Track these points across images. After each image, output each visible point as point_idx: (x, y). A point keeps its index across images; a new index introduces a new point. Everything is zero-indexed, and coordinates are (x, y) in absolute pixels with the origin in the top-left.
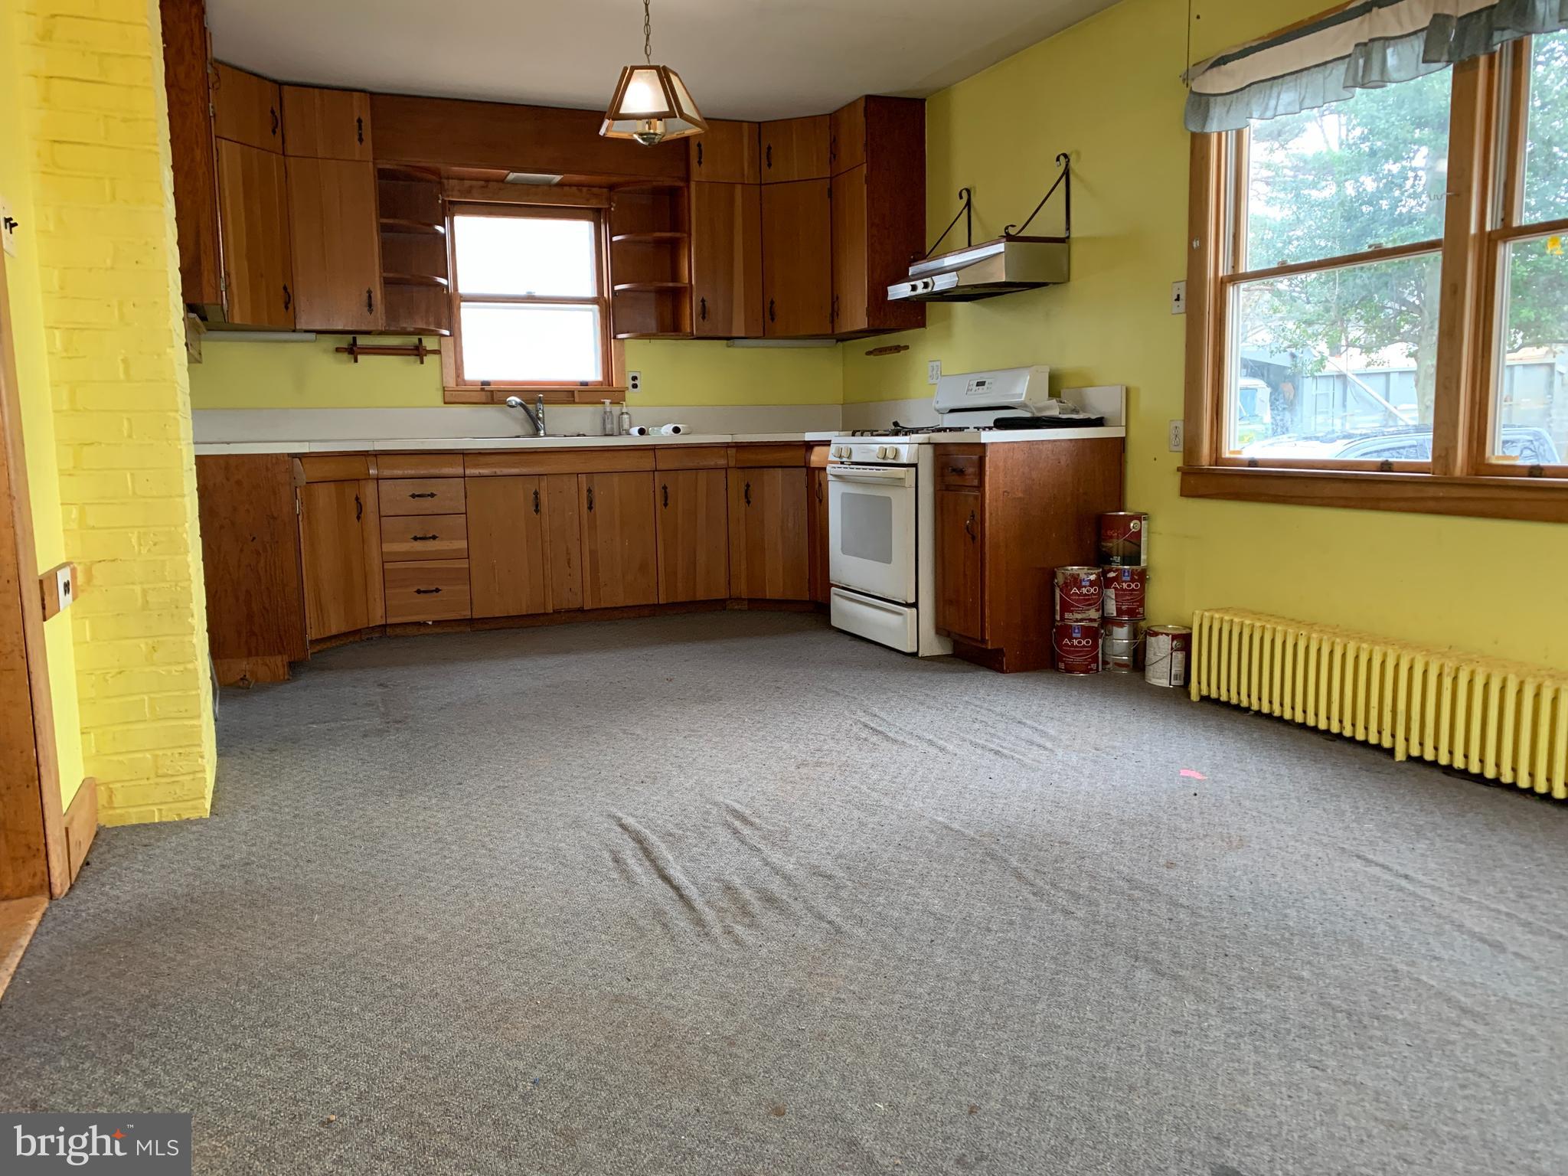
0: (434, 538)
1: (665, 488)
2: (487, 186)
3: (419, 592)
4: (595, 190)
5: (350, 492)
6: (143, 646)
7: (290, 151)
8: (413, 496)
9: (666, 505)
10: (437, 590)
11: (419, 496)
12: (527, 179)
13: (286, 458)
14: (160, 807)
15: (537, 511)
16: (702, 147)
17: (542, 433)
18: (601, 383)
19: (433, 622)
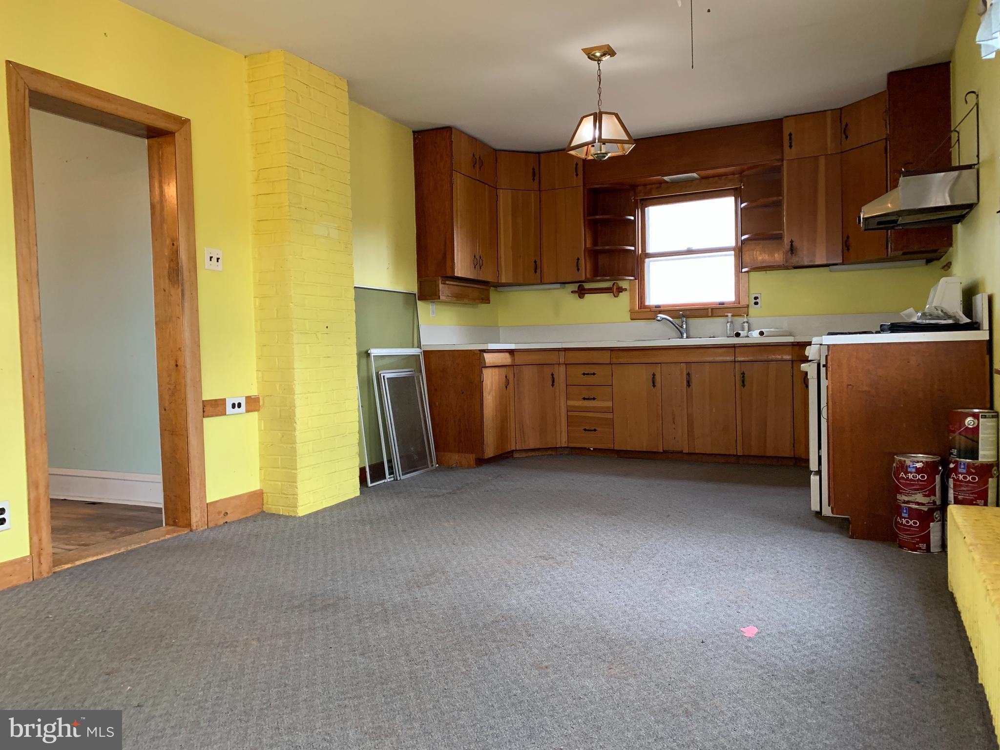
0: (594, 399)
1: (743, 374)
2: (661, 186)
3: (585, 430)
4: (731, 177)
5: (547, 371)
6: (280, 434)
7: (543, 188)
8: (584, 374)
9: (744, 385)
10: (595, 430)
11: (587, 374)
12: (680, 179)
13: (478, 352)
14: (283, 508)
15: (654, 386)
16: (793, 136)
17: (685, 335)
18: (734, 303)
19: (594, 449)
